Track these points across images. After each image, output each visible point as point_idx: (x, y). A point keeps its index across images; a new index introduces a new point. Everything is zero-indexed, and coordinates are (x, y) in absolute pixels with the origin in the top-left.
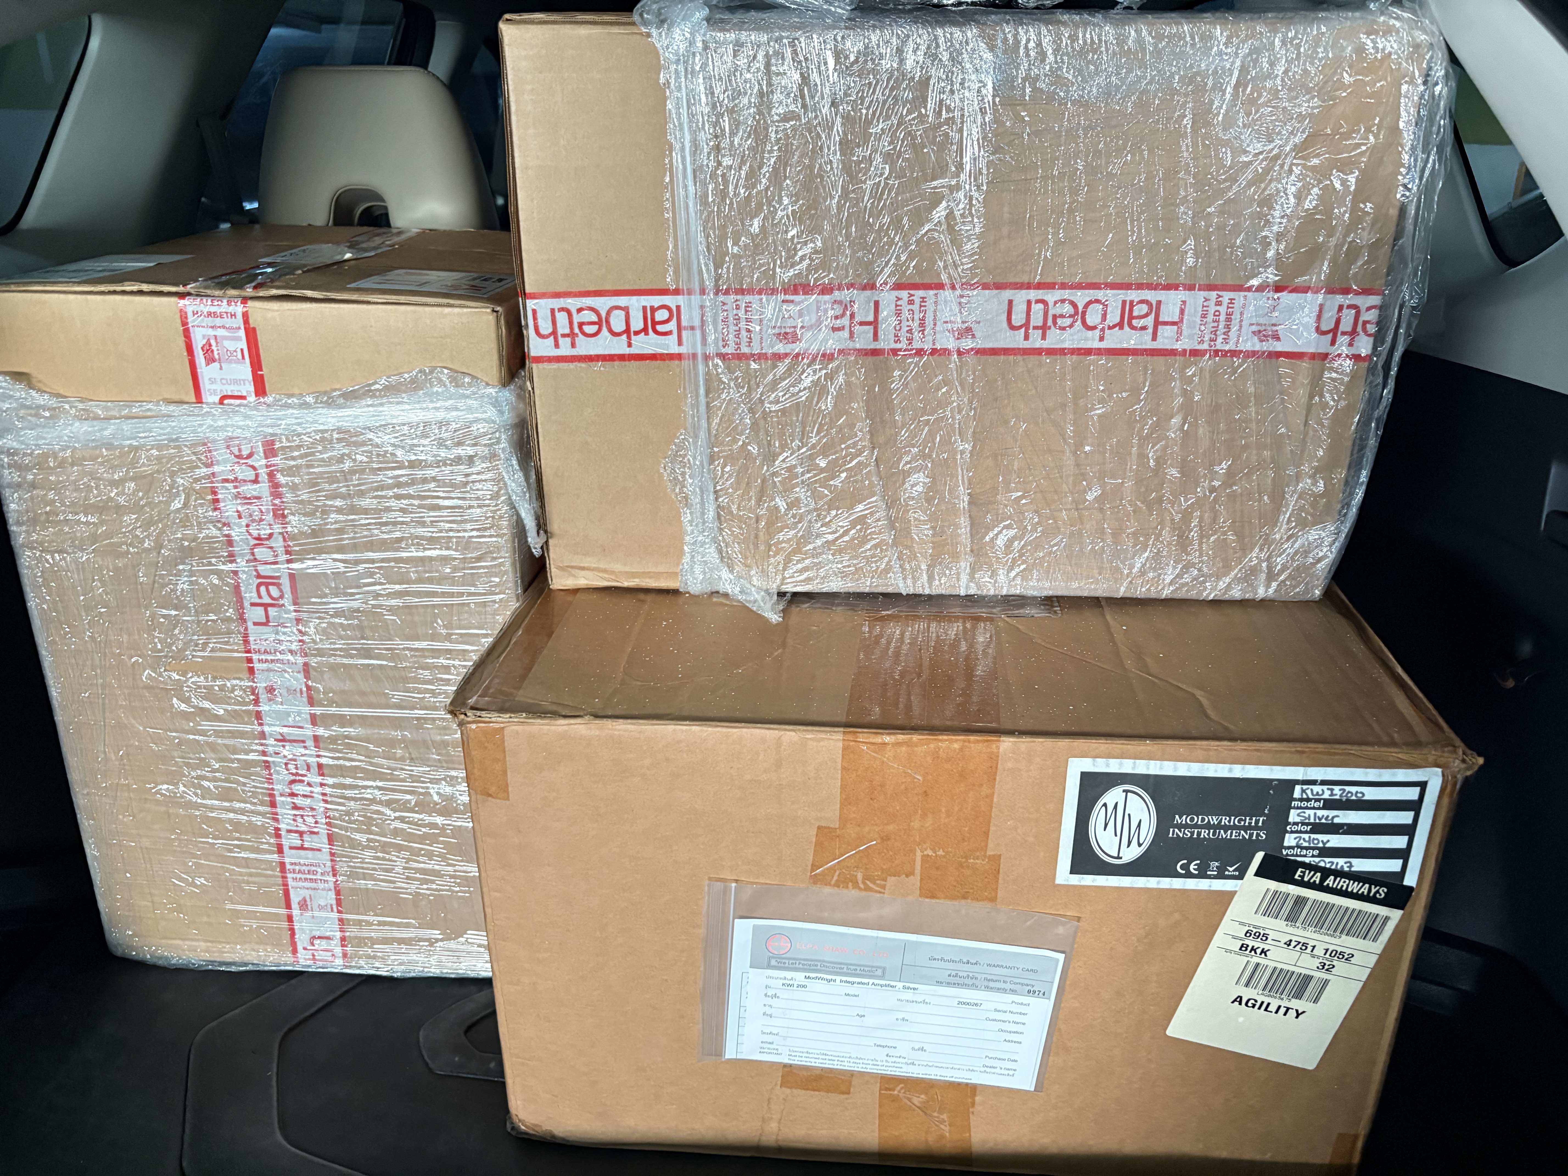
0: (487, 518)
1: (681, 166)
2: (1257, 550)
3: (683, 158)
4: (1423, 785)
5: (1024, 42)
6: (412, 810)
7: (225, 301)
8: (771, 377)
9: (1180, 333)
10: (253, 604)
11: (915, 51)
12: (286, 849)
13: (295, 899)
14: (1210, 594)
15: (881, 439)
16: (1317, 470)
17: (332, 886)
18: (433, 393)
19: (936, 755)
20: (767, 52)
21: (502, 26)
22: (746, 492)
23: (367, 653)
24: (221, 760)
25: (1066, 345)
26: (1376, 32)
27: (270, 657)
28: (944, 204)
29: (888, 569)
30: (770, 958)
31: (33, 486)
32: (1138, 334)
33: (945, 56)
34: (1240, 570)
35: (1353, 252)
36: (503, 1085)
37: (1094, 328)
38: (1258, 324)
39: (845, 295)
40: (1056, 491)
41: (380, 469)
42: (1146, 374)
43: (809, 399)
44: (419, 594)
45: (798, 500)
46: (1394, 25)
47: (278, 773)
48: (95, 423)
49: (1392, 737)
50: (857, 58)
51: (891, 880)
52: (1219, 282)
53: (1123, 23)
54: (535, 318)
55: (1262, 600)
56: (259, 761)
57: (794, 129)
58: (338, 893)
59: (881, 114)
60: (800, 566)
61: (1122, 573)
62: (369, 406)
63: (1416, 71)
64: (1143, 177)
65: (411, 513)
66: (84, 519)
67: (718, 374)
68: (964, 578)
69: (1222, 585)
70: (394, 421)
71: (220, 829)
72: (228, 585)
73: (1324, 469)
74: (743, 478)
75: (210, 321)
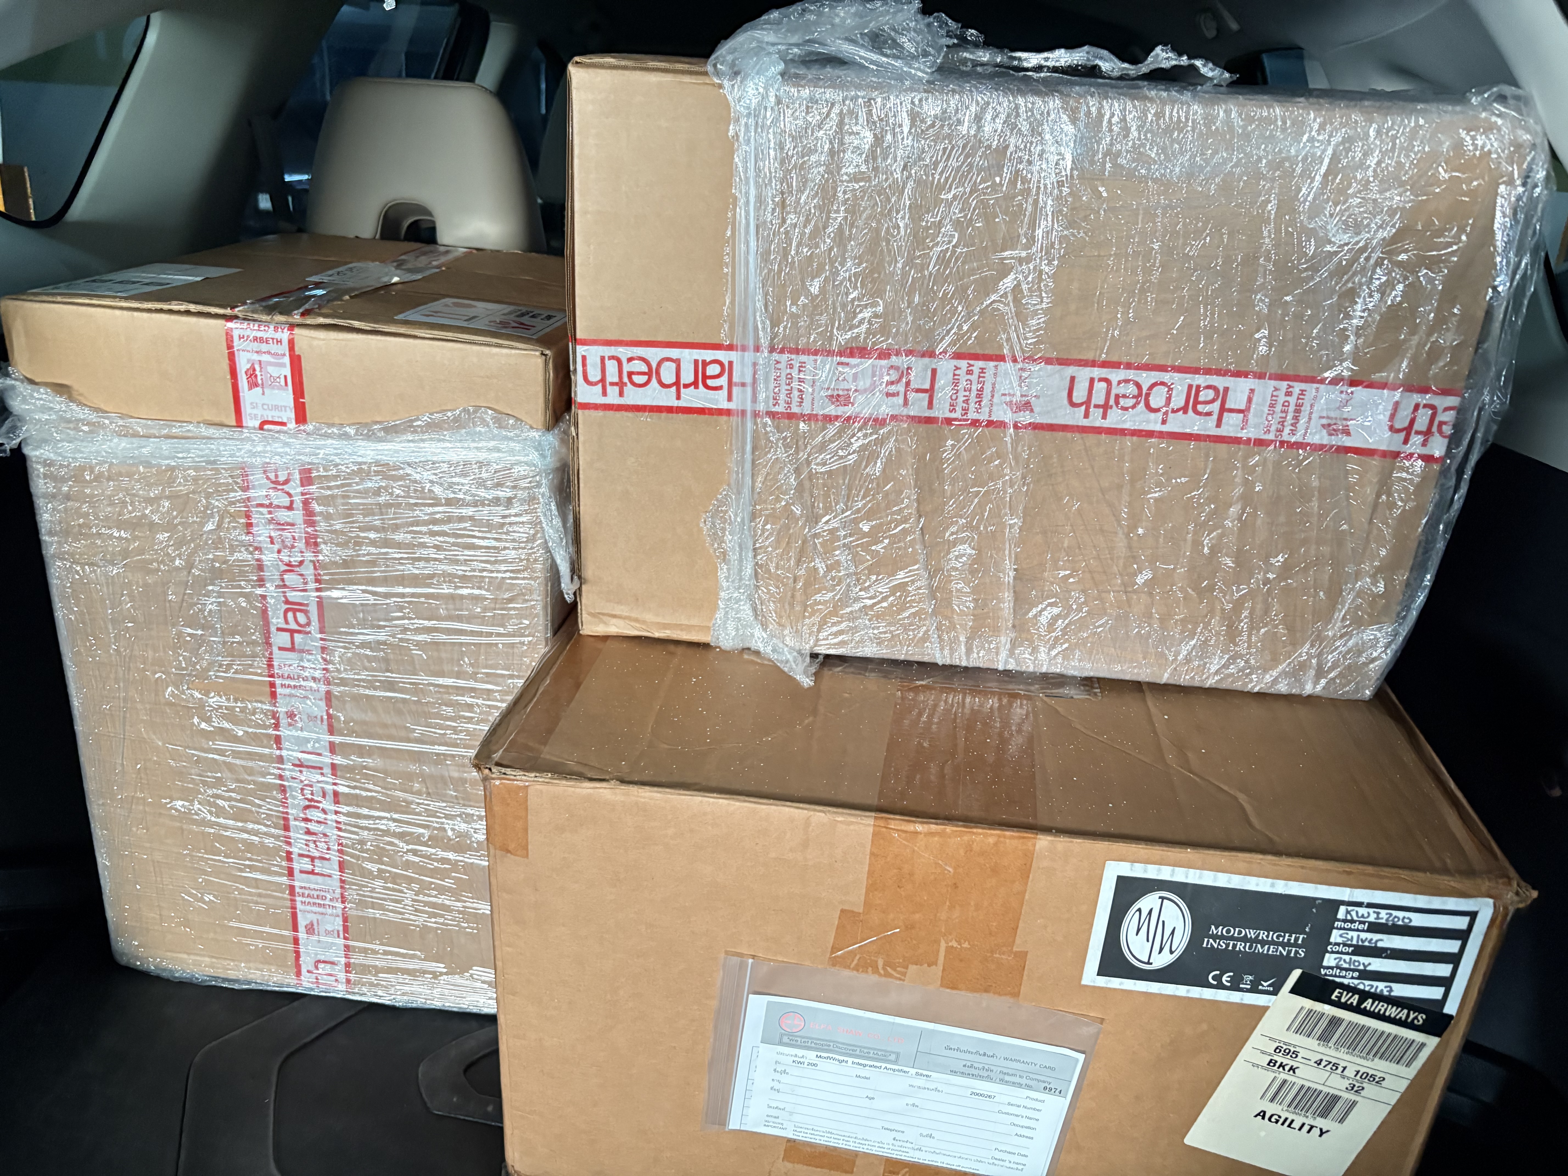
0: (521, 560)
1: (744, 221)
2: (1307, 645)
3: (747, 213)
4: (1473, 915)
5: (1107, 117)
6: (425, 844)
7: (272, 327)
8: (819, 439)
9: (1245, 421)
10: (279, 629)
11: (993, 119)
12: (296, 873)
13: (302, 923)
14: (1255, 686)
15: (929, 508)
16: (1379, 570)
17: (340, 912)
18: (476, 433)
19: (969, 848)
20: (842, 110)
21: (572, 69)
22: (786, 551)
23: (390, 686)
24: (238, 781)
25: (1127, 426)
26: (1477, 129)
27: (292, 683)
28: (1012, 276)
29: (925, 638)
30: (782, 1035)
31: (68, 497)
32: (1203, 419)
33: (1025, 127)
34: (1289, 664)
35: (1435, 353)
36: (500, 1132)
37: (1157, 410)
38: (1328, 418)
39: (902, 361)
40: (1105, 572)
41: (416, 504)
42: (1207, 460)
43: (857, 463)
44: (448, 631)
45: (838, 563)
46: (1496, 122)
47: (294, 798)
48: (134, 440)
49: (1445, 863)
50: (934, 122)
51: (912, 968)
52: (1291, 373)
53: (1213, 103)
54: (584, 365)
55: (1309, 696)
56: (275, 784)
57: (864, 190)
58: (345, 920)
59: (954, 180)
60: (835, 629)
61: (1167, 659)
62: (409, 441)
63: (1516, 172)
64: (1220, 261)
65: (445, 550)
66: (116, 534)
67: (767, 433)
68: (1003, 654)
69: (1268, 678)
70: (435, 459)
71: (233, 848)
72: (256, 608)
73: (1386, 569)
74: (784, 536)
75: (256, 346)
